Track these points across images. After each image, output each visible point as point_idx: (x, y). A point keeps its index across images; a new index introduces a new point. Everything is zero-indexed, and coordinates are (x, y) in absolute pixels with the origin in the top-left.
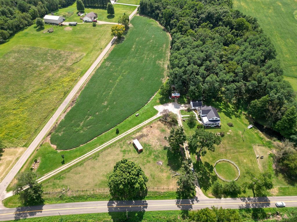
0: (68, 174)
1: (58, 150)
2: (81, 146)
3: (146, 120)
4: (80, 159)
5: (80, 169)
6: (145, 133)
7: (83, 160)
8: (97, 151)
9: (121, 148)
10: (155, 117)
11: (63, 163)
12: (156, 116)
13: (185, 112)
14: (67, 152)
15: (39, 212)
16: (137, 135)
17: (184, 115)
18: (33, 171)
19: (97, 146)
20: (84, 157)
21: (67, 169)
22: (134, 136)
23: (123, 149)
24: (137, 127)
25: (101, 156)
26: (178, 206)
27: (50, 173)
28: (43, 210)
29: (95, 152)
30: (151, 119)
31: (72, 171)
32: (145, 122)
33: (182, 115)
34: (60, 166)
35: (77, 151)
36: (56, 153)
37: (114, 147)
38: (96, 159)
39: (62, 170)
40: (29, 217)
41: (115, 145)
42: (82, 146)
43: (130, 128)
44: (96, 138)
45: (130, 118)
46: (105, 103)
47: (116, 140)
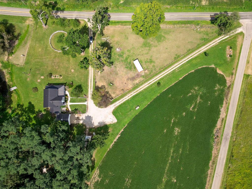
0: (198, 42)
1: (215, 67)
2: (193, 71)
3: (128, 100)
4: (191, 56)
5: (189, 47)
6: (130, 82)
7: (188, 54)
8: (177, 64)
9: (154, 66)
10: (118, 104)
11: (205, 54)
12: (116, 106)
13: (81, 110)
14: (205, 65)
15: (212, 16)
16: (138, 80)
17: (83, 105)
18: (229, 47)
19: (178, 70)
20: (188, 57)
21: (200, 47)
22: (141, 79)
23: (152, 64)
24: (138, 91)
25: (173, 58)
27: (214, 45)
28: (210, 16)
29: (179, 63)
30: (122, 102)
31: (196, 45)
32: (128, 97)
33: (85, 105)
34: (207, 50)
35: (196, 65)
36: (215, 64)
37: (161, 67)
38: (176, 55)
39: (204, 47)
40: (218, 13)
41: (160, 69)
42: (193, 70)
43: (145, 90)
44: (180, 79)
45: (146, 103)
46: (177, 131)
47: (159, 75)
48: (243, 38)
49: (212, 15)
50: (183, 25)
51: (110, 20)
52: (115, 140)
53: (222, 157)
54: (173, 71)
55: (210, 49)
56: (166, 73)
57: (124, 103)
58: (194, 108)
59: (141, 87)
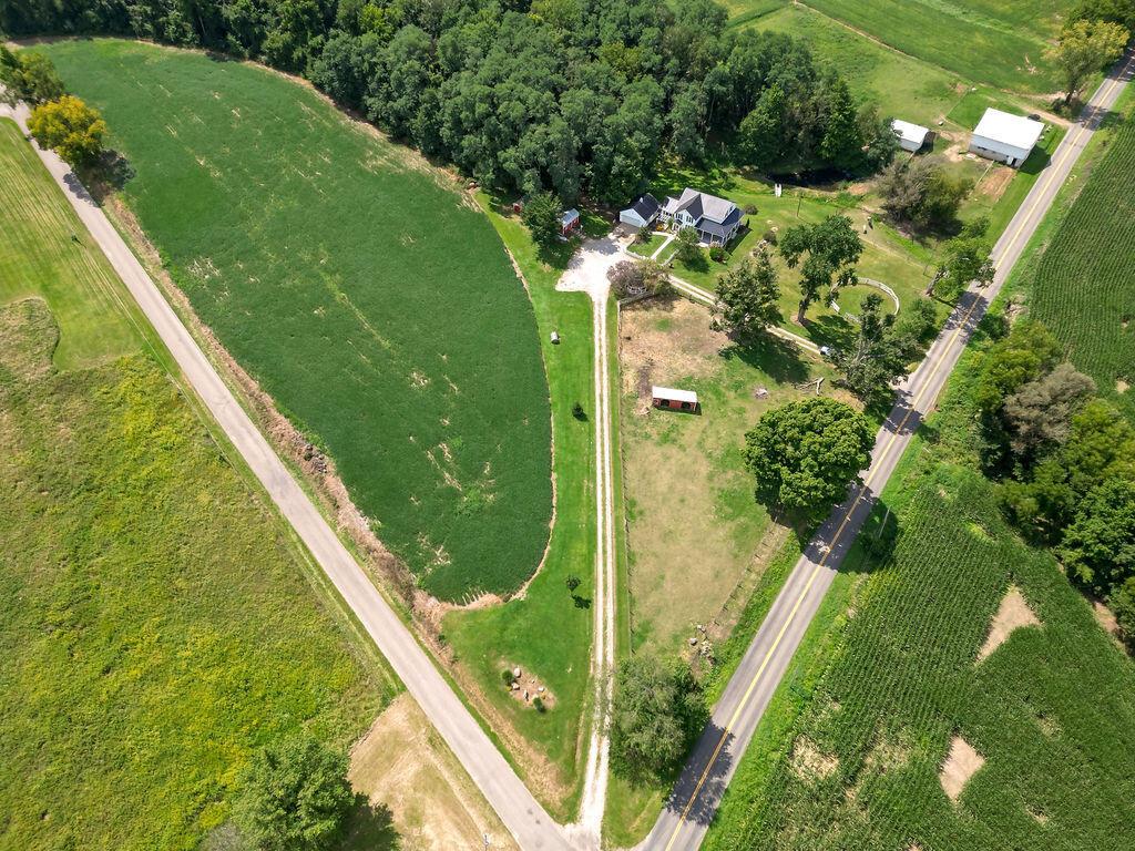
0: (643, 609)
1: (513, 597)
2: (552, 526)
3: (592, 334)
4: (605, 552)
5: (644, 568)
6: (640, 362)
7: (618, 547)
8: (608, 496)
9: (648, 437)
10: (599, 311)
11: (584, 603)
12: (596, 306)
13: (640, 247)
14: (543, 576)
15: (726, 743)
16: (632, 382)
18: (550, 705)
19: (588, 489)
20: (609, 539)
21: (619, 602)
22: (629, 389)
23: (656, 437)
24: (601, 365)
25: (637, 497)
26: (901, 433)
27: (594, 656)
28: (729, 729)
29: (608, 503)
30: (595, 321)
31: (636, 592)
32: (600, 339)
34: (591, 617)
35: (564, 547)
36: (520, 605)
37: (629, 453)
38: (641, 513)
39: (610, 615)
40: (727, 780)
41: (625, 444)
42: (555, 524)
43: (591, 382)
44: (554, 475)
45: (551, 361)
46: (420, 381)
47: (606, 433)
48: (545, 805)
49: (733, 743)
50: (742, 602)
51: (883, 427)
52: (515, 264)
53: (249, 441)
54: (595, 473)
55: (591, 629)
56: (603, 453)
57: (590, 323)
58: (439, 455)
59: (605, 376)
